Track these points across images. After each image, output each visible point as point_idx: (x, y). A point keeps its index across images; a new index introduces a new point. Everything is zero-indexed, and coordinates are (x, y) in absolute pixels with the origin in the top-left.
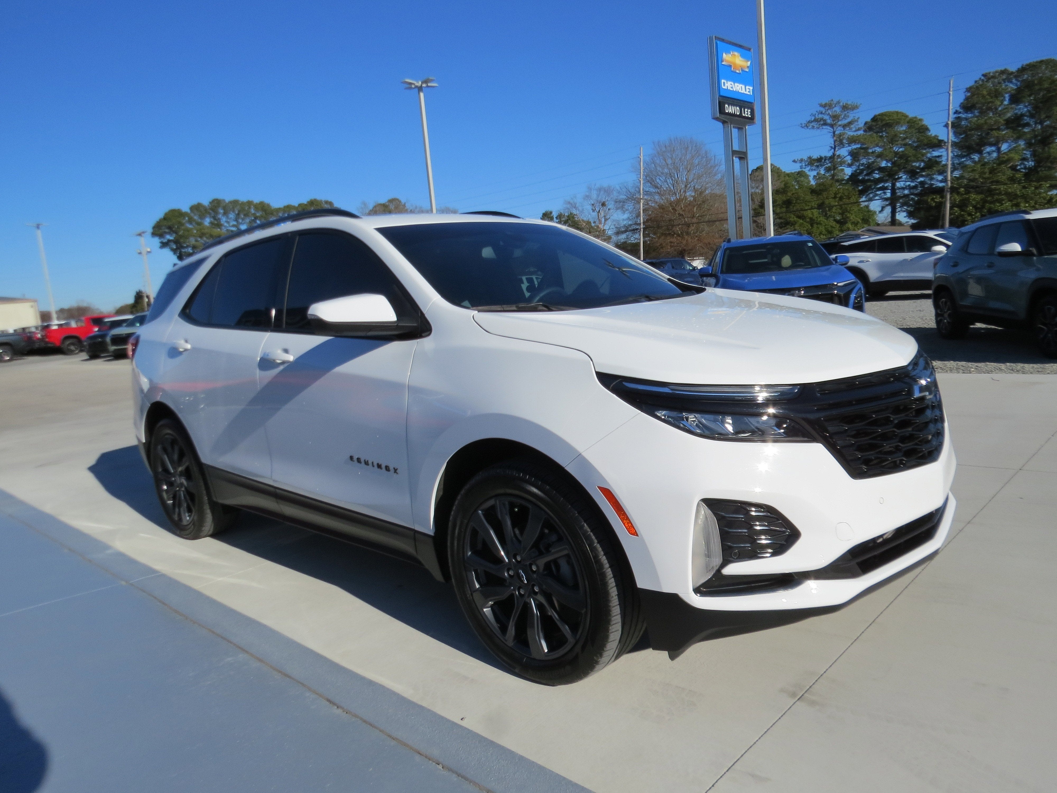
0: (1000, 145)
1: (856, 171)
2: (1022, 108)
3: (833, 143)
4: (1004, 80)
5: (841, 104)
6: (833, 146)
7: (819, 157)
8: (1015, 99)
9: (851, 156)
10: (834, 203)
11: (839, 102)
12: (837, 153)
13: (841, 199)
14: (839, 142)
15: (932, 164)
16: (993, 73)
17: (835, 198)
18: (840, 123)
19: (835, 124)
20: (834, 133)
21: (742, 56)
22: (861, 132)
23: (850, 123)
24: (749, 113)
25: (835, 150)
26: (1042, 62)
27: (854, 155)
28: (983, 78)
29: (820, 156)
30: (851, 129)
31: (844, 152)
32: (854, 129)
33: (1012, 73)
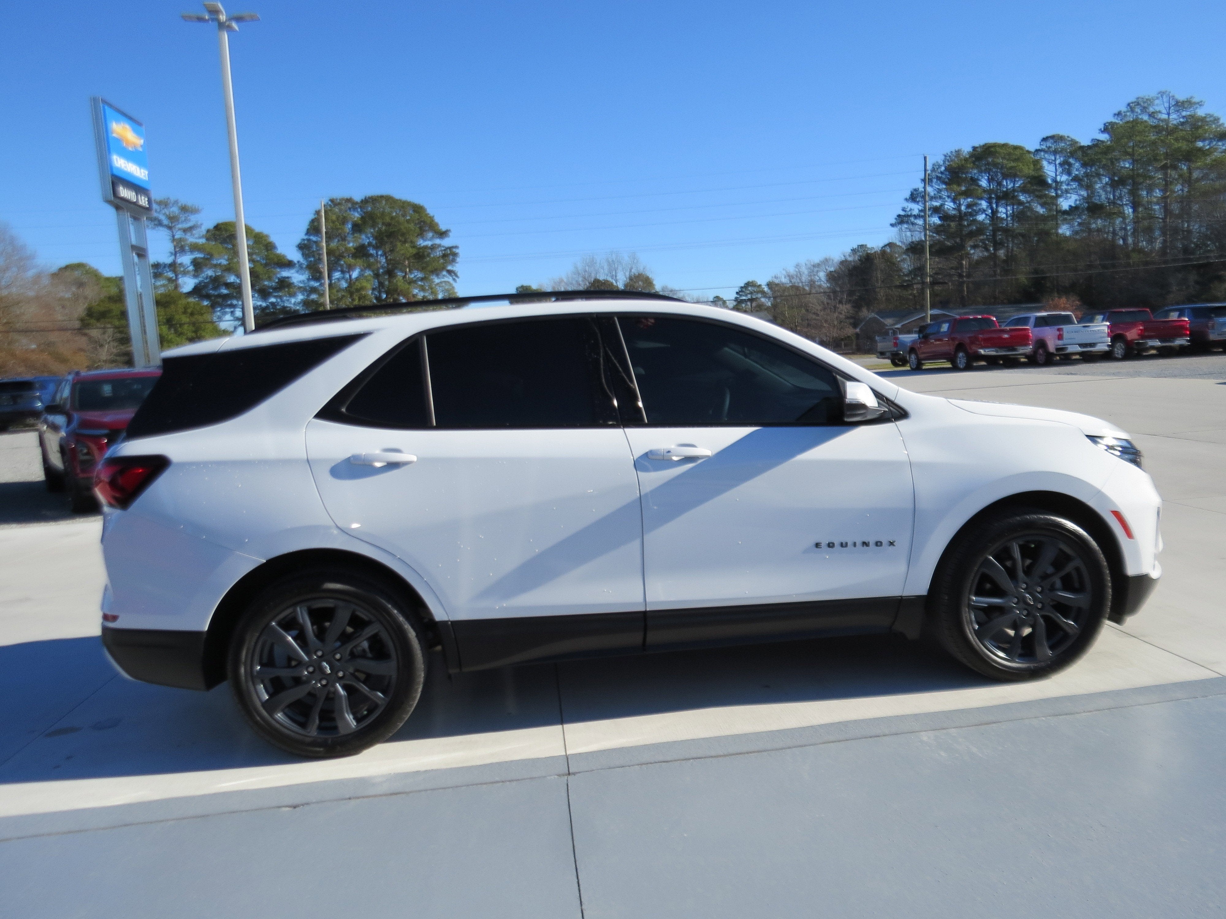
0: (351, 273)
1: (200, 283)
2: (365, 239)
3: (173, 248)
4: (350, 209)
5: (180, 204)
6: (173, 252)
7: (156, 263)
8: (357, 228)
9: (194, 266)
10: (185, 319)
11: (176, 202)
12: (179, 261)
13: (192, 314)
14: (180, 247)
15: (284, 285)
16: (340, 200)
17: (185, 312)
18: (180, 226)
19: (174, 226)
20: (173, 236)
21: (135, 131)
22: (203, 241)
23: (191, 229)
24: (147, 203)
25: (175, 257)
26: (382, 197)
27: (197, 265)
28: (330, 203)
29: (157, 261)
30: (192, 235)
31: (186, 259)
32: (197, 236)
33: (357, 203)
